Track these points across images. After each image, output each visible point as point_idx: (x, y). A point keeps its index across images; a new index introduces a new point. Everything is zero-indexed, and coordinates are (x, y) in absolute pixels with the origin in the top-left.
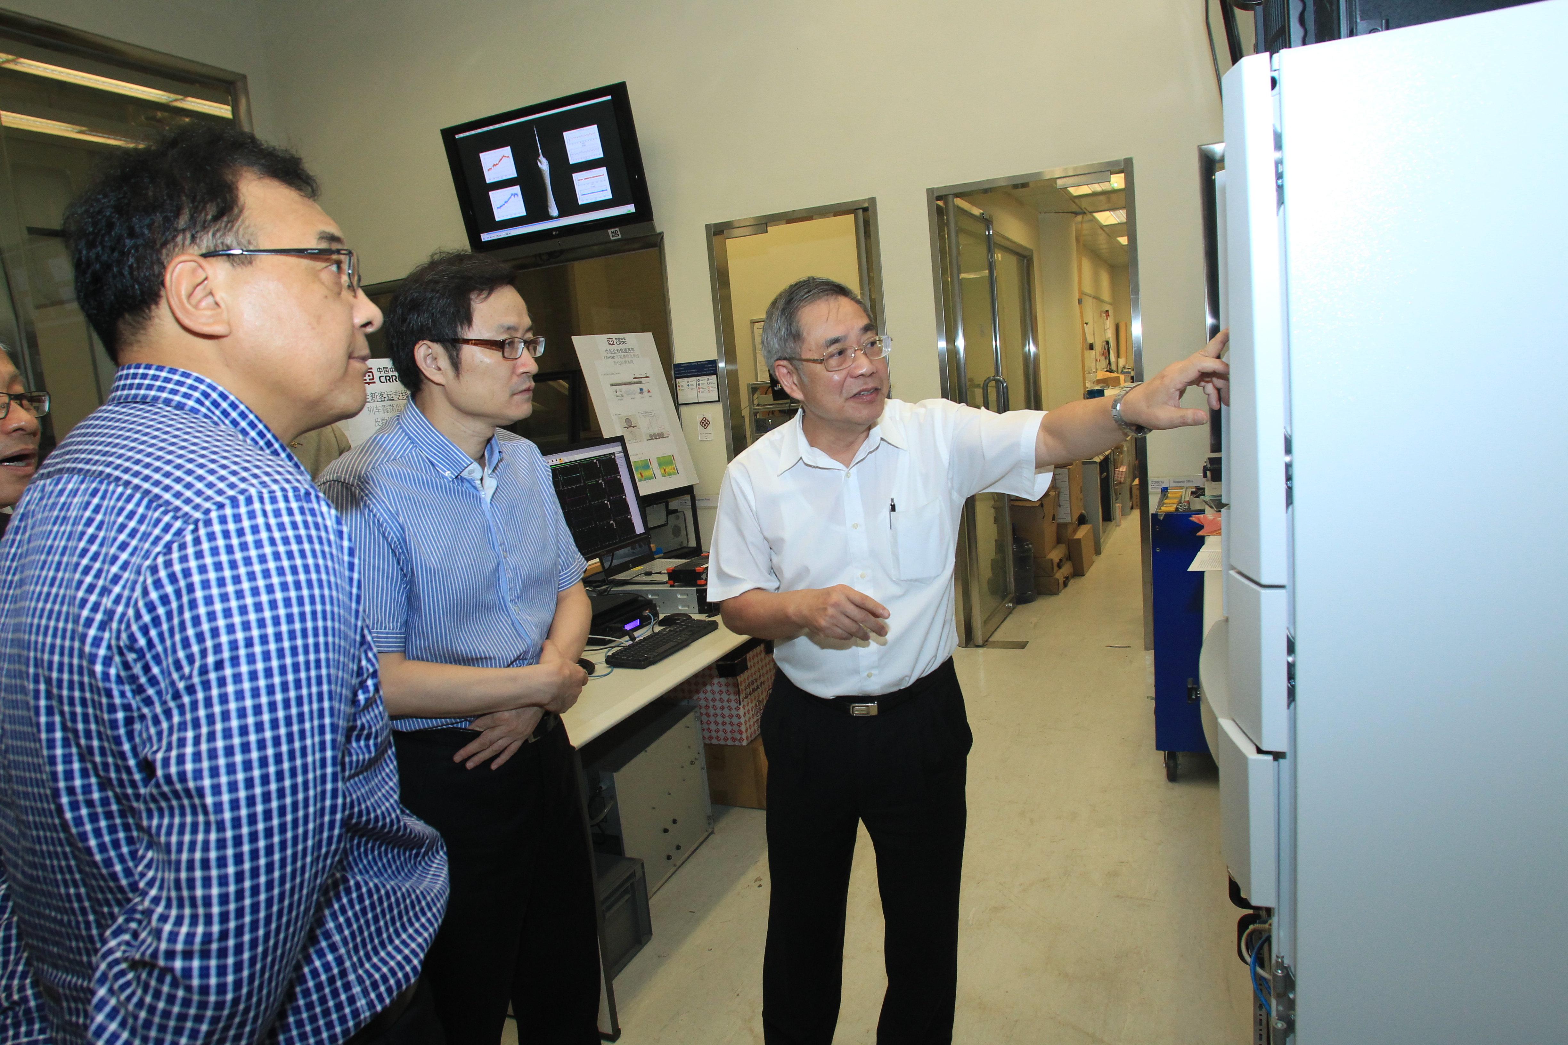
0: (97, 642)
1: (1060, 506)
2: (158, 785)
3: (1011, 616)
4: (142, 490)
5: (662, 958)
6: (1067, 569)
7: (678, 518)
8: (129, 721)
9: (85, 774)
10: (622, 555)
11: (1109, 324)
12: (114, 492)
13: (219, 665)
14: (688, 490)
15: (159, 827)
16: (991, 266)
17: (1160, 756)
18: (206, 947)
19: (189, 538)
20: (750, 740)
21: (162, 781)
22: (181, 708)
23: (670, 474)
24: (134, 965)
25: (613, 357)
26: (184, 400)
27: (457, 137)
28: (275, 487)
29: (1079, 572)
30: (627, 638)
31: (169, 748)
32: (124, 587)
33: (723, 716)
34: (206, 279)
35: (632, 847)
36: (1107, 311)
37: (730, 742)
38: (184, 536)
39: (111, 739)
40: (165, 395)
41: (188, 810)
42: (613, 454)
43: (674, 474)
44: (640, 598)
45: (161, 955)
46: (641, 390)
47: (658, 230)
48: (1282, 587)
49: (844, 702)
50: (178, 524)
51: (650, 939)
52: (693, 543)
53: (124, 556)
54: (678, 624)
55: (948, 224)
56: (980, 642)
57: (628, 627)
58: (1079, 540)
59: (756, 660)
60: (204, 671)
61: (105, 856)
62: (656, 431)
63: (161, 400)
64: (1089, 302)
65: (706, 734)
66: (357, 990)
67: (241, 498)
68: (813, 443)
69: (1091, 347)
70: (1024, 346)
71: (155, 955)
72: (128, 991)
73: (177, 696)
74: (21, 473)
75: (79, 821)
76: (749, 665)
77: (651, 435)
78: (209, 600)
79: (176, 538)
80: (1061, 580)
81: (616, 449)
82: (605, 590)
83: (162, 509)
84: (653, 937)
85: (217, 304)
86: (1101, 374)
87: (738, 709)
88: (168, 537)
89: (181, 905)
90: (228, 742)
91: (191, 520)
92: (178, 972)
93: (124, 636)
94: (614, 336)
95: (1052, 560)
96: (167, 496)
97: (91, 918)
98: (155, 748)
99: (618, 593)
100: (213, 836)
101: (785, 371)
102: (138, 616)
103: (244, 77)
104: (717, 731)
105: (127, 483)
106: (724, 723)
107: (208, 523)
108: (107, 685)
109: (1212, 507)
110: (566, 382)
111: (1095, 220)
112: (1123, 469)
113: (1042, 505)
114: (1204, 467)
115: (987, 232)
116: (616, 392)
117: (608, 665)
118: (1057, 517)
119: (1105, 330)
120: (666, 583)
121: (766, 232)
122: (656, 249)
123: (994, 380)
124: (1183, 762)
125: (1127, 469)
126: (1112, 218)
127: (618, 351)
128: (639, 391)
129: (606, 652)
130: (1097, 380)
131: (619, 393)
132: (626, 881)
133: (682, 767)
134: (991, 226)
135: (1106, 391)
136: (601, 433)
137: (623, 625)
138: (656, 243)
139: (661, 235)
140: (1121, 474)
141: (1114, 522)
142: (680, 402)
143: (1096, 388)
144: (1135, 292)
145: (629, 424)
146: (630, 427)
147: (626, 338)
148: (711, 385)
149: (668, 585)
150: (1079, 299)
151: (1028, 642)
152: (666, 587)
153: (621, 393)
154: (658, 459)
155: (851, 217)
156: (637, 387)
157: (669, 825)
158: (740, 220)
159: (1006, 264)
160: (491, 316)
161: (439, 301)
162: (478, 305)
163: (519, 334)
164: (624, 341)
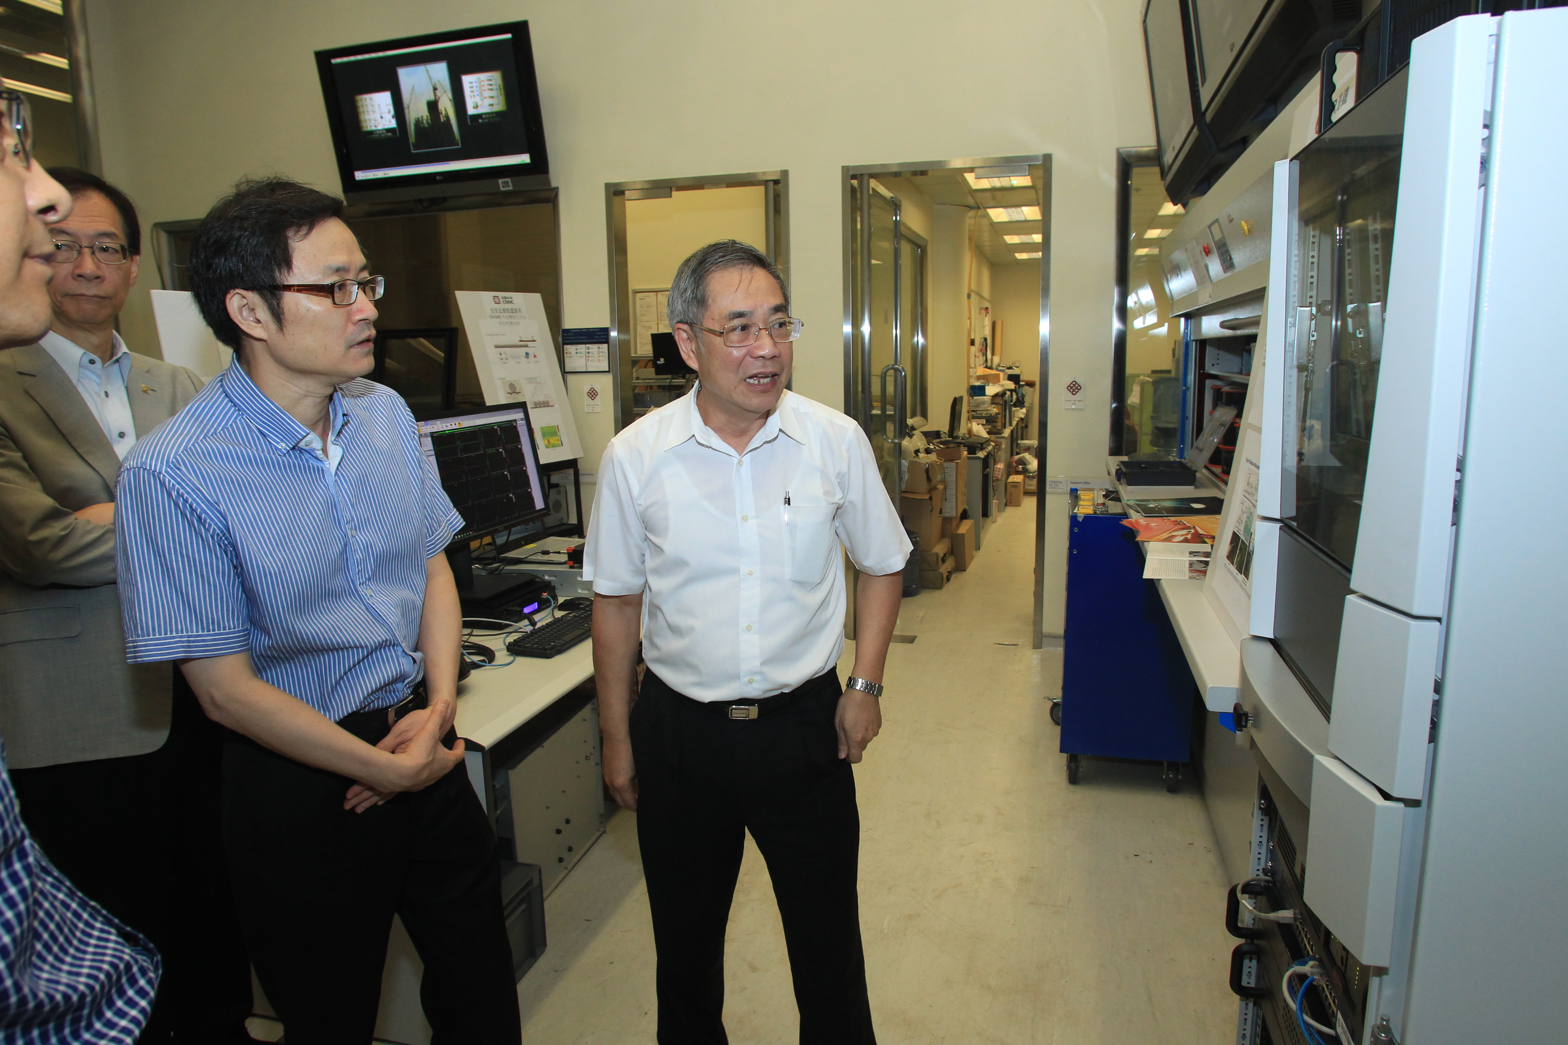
1: (946, 500)
5: (558, 972)
6: (949, 564)
7: (559, 493)
11: (987, 322)
14: (572, 464)
16: (896, 253)
17: (1063, 758)
23: (554, 446)
25: (498, 317)
27: (334, 61)
29: (960, 567)
30: (526, 622)
35: (524, 852)
36: (987, 308)
42: (515, 421)
43: (558, 446)
44: (538, 580)
46: (527, 354)
47: (554, 184)
48: (1439, 620)
51: (544, 951)
52: (573, 520)
54: (581, 609)
55: (861, 208)
57: (527, 610)
58: (962, 535)
62: (541, 399)
64: (974, 297)
68: (706, 421)
69: (973, 343)
70: (913, 336)
77: (538, 403)
80: (945, 575)
81: (516, 416)
82: (497, 569)
84: (548, 949)
86: (981, 371)
94: (501, 294)
95: (937, 554)
99: (510, 573)
101: (685, 336)
109: (1138, 512)
110: (428, 341)
111: (987, 216)
112: (1000, 466)
113: (931, 498)
114: (1117, 471)
115: (894, 218)
116: (501, 354)
117: (509, 653)
118: (943, 511)
119: (984, 327)
120: (565, 563)
121: (671, 197)
122: (550, 204)
123: (893, 369)
124: (1084, 765)
125: (1005, 466)
126: (1009, 215)
127: (505, 310)
128: (525, 355)
129: (505, 638)
130: (978, 376)
131: (503, 356)
132: (523, 890)
133: (578, 763)
134: (898, 212)
135: (986, 387)
136: (483, 398)
137: (521, 609)
138: (550, 198)
139: (556, 190)
140: (999, 471)
141: (991, 518)
142: (567, 370)
143: (978, 383)
144: (1046, 291)
145: (513, 389)
146: (514, 393)
147: (513, 297)
148: (601, 354)
149: (568, 566)
150: (968, 294)
151: (916, 637)
152: (565, 568)
153: (506, 356)
154: (542, 428)
155: (760, 189)
156: (522, 351)
157: (562, 826)
158: (640, 182)
159: (907, 252)
160: (315, 256)
161: (248, 241)
162: (297, 244)
163: (351, 276)
164: (511, 300)
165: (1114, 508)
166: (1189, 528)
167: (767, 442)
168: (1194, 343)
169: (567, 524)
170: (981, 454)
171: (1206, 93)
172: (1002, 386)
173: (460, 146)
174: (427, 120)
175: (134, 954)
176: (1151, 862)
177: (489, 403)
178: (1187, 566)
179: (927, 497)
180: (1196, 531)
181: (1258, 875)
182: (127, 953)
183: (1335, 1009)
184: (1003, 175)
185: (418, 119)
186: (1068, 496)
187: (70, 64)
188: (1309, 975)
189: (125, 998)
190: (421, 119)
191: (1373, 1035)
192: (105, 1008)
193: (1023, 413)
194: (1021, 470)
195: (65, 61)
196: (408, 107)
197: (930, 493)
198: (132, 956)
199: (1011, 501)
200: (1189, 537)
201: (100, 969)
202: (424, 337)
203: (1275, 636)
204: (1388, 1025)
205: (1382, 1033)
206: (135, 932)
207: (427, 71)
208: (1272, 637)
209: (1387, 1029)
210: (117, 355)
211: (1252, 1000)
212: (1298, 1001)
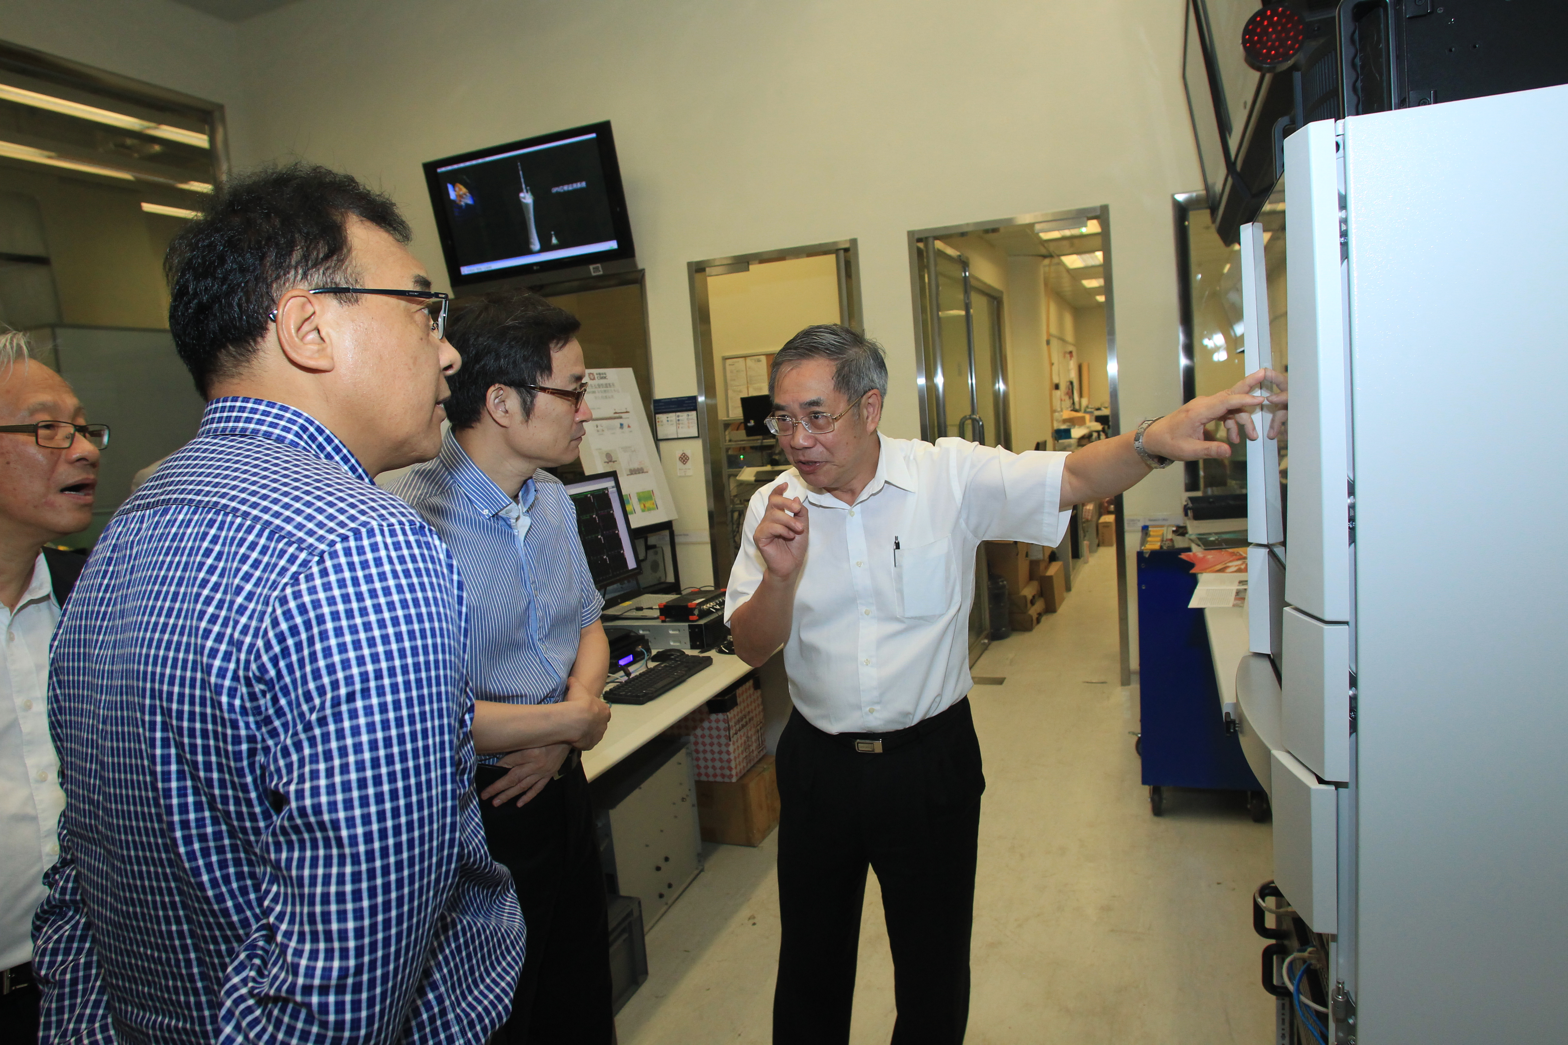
0: (222, 672)
2: (291, 818)
3: (986, 652)
4: (262, 522)
5: (659, 998)
6: (1039, 606)
7: (656, 553)
8: (252, 753)
9: (199, 807)
10: (613, 590)
11: (1073, 365)
12: (232, 523)
13: (351, 697)
14: (667, 526)
15: (289, 860)
16: (967, 308)
17: (1146, 790)
18: (342, 982)
19: (315, 570)
20: (740, 775)
21: (295, 813)
22: (312, 741)
23: (650, 510)
24: (263, 1001)
26: (284, 434)
27: (439, 170)
28: (393, 520)
29: (1050, 608)
30: (622, 673)
31: (301, 779)
32: (251, 617)
33: (713, 752)
34: (314, 313)
35: (626, 886)
36: (1071, 353)
37: (719, 779)
38: (311, 567)
39: (234, 772)
40: (264, 428)
41: (321, 844)
42: (607, 489)
43: (653, 509)
44: (632, 634)
45: (298, 990)
46: (622, 425)
47: (640, 267)
48: (1346, 623)
49: (848, 739)
50: (303, 556)
51: (646, 979)
52: (671, 579)
53: (248, 587)
54: (672, 659)
55: (927, 267)
57: (622, 662)
58: (1051, 577)
59: (745, 696)
60: (336, 702)
61: (217, 891)
62: (636, 466)
63: (260, 434)
64: (1054, 342)
65: (697, 771)
66: (455, 1029)
67: (364, 530)
69: (1056, 387)
70: (994, 384)
71: (292, 990)
72: (258, 1028)
73: (308, 727)
74: (81, 502)
75: (191, 856)
76: (739, 700)
77: (631, 471)
78: (339, 632)
79: (302, 569)
80: (1035, 617)
81: (609, 484)
83: (286, 540)
84: (649, 977)
85: (322, 339)
86: (1067, 414)
87: (727, 745)
88: (294, 568)
89: (315, 939)
90: (361, 775)
91: (317, 552)
92: (315, 1008)
93: (254, 666)
94: (595, 371)
95: (1025, 597)
96: (289, 528)
97: (193, 955)
98: (285, 780)
100: (348, 869)
102: (268, 646)
103: (221, 107)
104: (706, 767)
105: (246, 515)
106: (713, 760)
107: (334, 555)
108: (233, 716)
109: (1199, 545)
111: (1062, 264)
114: (1186, 506)
115: (964, 273)
116: (597, 427)
118: (1030, 553)
119: (1069, 371)
120: (657, 618)
121: (748, 270)
122: (637, 286)
123: (971, 417)
124: (1168, 796)
125: (1095, 507)
126: (1084, 261)
127: (599, 386)
128: (619, 426)
130: (1063, 420)
131: (599, 428)
132: (624, 919)
133: (674, 804)
134: (967, 268)
135: (1072, 430)
136: (582, 467)
138: (637, 279)
139: (642, 272)
140: (1089, 512)
141: (1082, 558)
142: (660, 437)
143: (1063, 427)
144: (1111, 334)
145: (609, 459)
146: (612, 462)
147: (606, 374)
148: (691, 421)
149: (660, 620)
150: (1047, 341)
151: (1005, 678)
152: (657, 623)
153: (602, 428)
154: (638, 494)
155: (832, 258)
156: (617, 422)
157: (661, 863)
158: (721, 259)
159: (979, 305)
164: (603, 376)
165: (1180, 543)
166: (1244, 558)
167: (873, 495)
169: (664, 583)
171: (1233, 145)
172: (1088, 428)
176: (1234, 889)
177: (588, 472)
178: (1232, 594)
184: (1070, 227)
186: (1141, 532)
188: (1307, 960)
191: (1334, 1000)
194: (1109, 510)
199: (1099, 543)
200: (1243, 567)
204: (1343, 987)
205: (1339, 996)
208: (1269, 652)
209: (1343, 991)
212: (1295, 982)
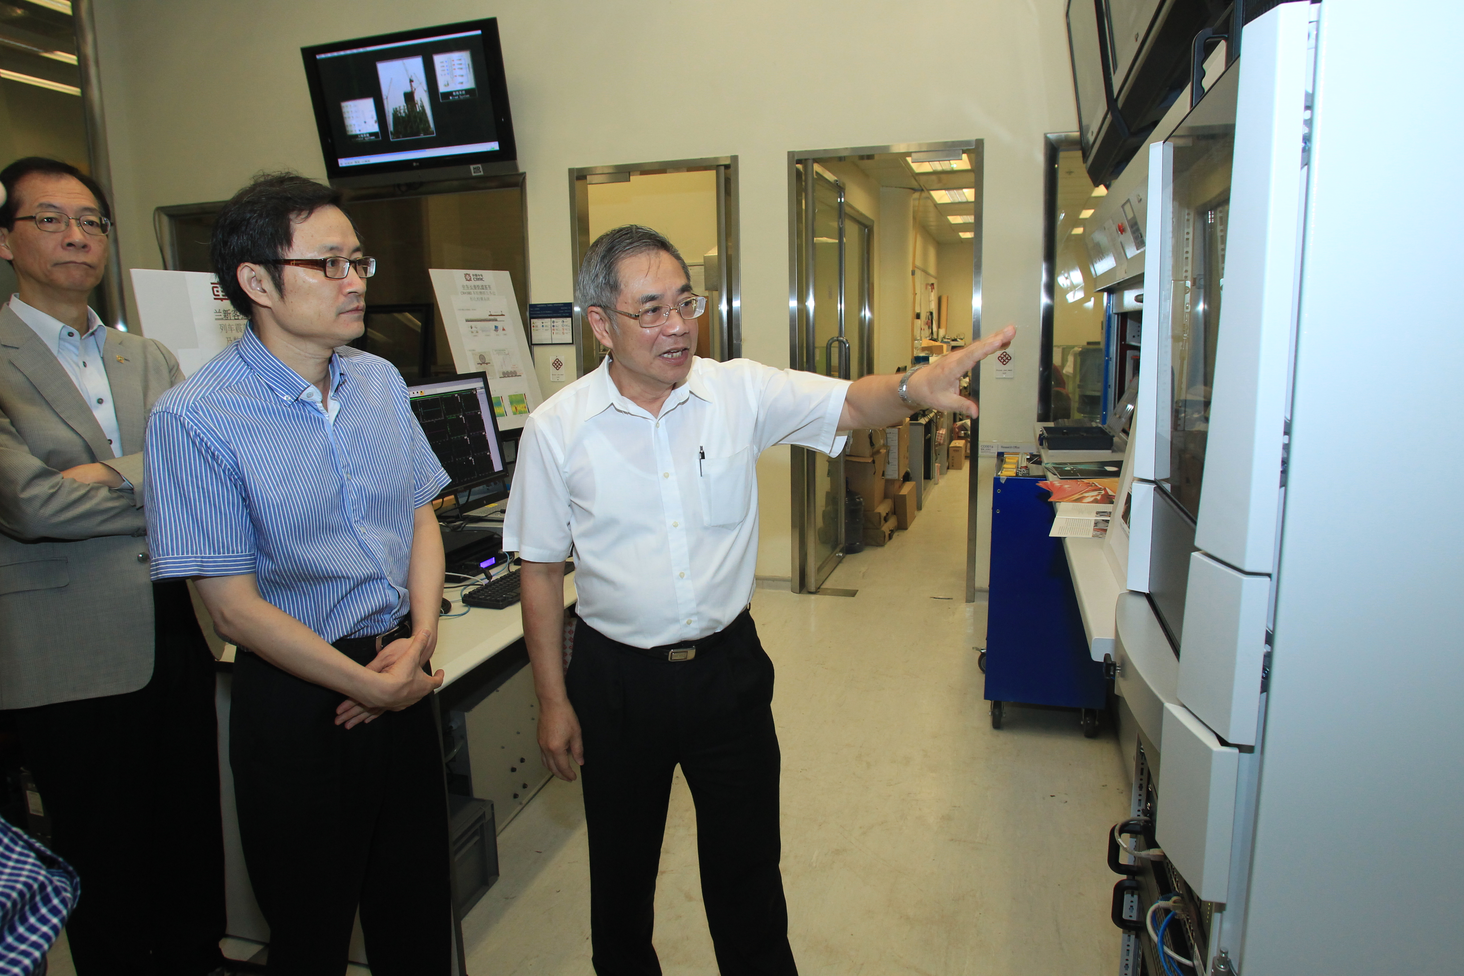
1: (888, 463)
3: (840, 564)
5: (509, 898)
6: (892, 523)
10: (478, 492)
11: (933, 297)
16: (841, 234)
17: (988, 705)
23: (521, 413)
25: (469, 293)
27: (318, 57)
29: (902, 526)
30: (483, 576)
35: (480, 788)
36: (933, 284)
42: (475, 389)
43: (525, 412)
44: (496, 536)
46: (496, 327)
47: (521, 170)
48: (1269, 575)
51: (496, 880)
55: (806, 190)
56: (813, 589)
57: (484, 565)
58: (904, 496)
62: (509, 369)
64: (919, 274)
68: (622, 391)
69: (918, 316)
70: (860, 311)
77: (504, 373)
80: (887, 533)
81: (477, 385)
82: (459, 526)
84: (500, 878)
86: (926, 342)
94: (472, 272)
95: (879, 514)
99: (472, 530)
101: (597, 317)
109: (1055, 474)
110: (412, 316)
111: (931, 198)
112: (943, 431)
113: (874, 462)
114: (1040, 435)
115: (839, 199)
116: (472, 328)
117: (464, 604)
118: (886, 473)
119: (930, 302)
121: (629, 180)
122: (518, 189)
123: (838, 340)
124: (1007, 711)
125: (947, 432)
126: (952, 197)
127: (475, 287)
128: (494, 328)
129: (462, 591)
130: (922, 347)
131: (474, 329)
132: (476, 822)
134: (843, 194)
135: (930, 358)
136: (454, 367)
137: (478, 563)
138: (518, 183)
139: (523, 175)
140: (941, 437)
141: (933, 480)
142: (533, 342)
143: (922, 355)
144: (978, 267)
145: (483, 359)
146: (484, 363)
147: (483, 275)
148: (565, 327)
150: (912, 271)
151: (858, 590)
153: (476, 329)
154: (510, 396)
155: (713, 173)
156: (492, 324)
157: (517, 764)
158: (603, 167)
159: (852, 232)
160: (312, 236)
161: (256, 222)
162: (298, 225)
163: (344, 254)
164: (481, 277)
165: (1035, 471)
166: (1100, 489)
167: (678, 404)
168: (1116, 316)
170: (923, 421)
171: (1117, 81)
173: (435, 135)
174: (404, 110)
175: (49, 876)
176: (1066, 802)
177: (460, 371)
178: (1093, 524)
179: (870, 460)
180: (1106, 492)
181: (1139, 816)
182: (42, 875)
183: (1193, 942)
184: (945, 159)
185: (396, 109)
186: (996, 459)
187: (79, 60)
188: (1171, 909)
189: (38, 915)
190: (398, 109)
191: (1214, 967)
192: (18, 924)
193: (966, 382)
194: (963, 435)
195: (75, 58)
196: (387, 98)
197: (873, 457)
198: (46, 877)
199: (952, 465)
200: (1099, 498)
201: (13, 888)
202: (409, 312)
203: (1149, 591)
204: (1226, 957)
205: (1221, 965)
206: (55, 856)
207: (404, 64)
208: (1147, 591)
209: (1226, 962)
210: (93, 328)
211: (1134, 932)
212: (1160, 934)
